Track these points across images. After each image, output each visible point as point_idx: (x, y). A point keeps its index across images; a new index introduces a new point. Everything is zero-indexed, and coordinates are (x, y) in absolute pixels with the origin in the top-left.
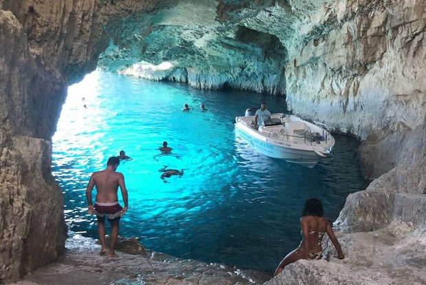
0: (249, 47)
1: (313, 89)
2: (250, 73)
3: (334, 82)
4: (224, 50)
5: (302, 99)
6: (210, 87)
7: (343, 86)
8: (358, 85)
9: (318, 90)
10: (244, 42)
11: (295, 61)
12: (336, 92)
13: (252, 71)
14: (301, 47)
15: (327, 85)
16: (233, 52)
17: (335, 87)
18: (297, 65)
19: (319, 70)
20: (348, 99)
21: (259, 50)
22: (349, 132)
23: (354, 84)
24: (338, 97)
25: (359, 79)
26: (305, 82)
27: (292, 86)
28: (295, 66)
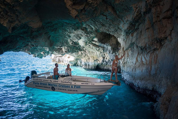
0: (105, 46)
1: (132, 63)
2: (107, 61)
3: (143, 57)
4: (94, 47)
5: (128, 70)
6: (90, 68)
7: (148, 59)
8: (157, 56)
9: (135, 63)
10: (102, 43)
11: (123, 48)
12: (144, 63)
13: (108, 59)
14: (125, 40)
15: (139, 59)
16: (98, 49)
17: (144, 60)
18: (124, 50)
19: (135, 51)
20: (151, 66)
21: (109, 48)
22: (153, 89)
23: (155, 56)
24: (145, 66)
25: (157, 53)
26: (129, 59)
27: (123, 62)
28: (123, 51)
